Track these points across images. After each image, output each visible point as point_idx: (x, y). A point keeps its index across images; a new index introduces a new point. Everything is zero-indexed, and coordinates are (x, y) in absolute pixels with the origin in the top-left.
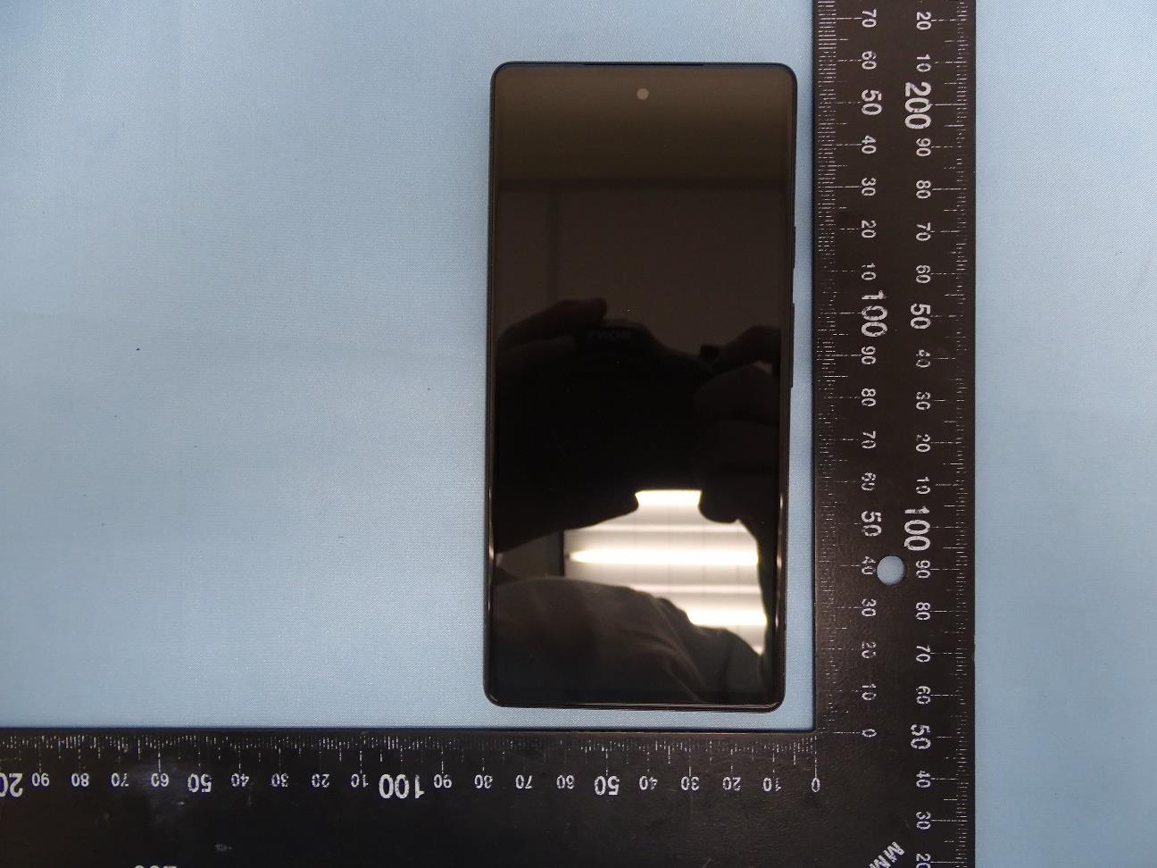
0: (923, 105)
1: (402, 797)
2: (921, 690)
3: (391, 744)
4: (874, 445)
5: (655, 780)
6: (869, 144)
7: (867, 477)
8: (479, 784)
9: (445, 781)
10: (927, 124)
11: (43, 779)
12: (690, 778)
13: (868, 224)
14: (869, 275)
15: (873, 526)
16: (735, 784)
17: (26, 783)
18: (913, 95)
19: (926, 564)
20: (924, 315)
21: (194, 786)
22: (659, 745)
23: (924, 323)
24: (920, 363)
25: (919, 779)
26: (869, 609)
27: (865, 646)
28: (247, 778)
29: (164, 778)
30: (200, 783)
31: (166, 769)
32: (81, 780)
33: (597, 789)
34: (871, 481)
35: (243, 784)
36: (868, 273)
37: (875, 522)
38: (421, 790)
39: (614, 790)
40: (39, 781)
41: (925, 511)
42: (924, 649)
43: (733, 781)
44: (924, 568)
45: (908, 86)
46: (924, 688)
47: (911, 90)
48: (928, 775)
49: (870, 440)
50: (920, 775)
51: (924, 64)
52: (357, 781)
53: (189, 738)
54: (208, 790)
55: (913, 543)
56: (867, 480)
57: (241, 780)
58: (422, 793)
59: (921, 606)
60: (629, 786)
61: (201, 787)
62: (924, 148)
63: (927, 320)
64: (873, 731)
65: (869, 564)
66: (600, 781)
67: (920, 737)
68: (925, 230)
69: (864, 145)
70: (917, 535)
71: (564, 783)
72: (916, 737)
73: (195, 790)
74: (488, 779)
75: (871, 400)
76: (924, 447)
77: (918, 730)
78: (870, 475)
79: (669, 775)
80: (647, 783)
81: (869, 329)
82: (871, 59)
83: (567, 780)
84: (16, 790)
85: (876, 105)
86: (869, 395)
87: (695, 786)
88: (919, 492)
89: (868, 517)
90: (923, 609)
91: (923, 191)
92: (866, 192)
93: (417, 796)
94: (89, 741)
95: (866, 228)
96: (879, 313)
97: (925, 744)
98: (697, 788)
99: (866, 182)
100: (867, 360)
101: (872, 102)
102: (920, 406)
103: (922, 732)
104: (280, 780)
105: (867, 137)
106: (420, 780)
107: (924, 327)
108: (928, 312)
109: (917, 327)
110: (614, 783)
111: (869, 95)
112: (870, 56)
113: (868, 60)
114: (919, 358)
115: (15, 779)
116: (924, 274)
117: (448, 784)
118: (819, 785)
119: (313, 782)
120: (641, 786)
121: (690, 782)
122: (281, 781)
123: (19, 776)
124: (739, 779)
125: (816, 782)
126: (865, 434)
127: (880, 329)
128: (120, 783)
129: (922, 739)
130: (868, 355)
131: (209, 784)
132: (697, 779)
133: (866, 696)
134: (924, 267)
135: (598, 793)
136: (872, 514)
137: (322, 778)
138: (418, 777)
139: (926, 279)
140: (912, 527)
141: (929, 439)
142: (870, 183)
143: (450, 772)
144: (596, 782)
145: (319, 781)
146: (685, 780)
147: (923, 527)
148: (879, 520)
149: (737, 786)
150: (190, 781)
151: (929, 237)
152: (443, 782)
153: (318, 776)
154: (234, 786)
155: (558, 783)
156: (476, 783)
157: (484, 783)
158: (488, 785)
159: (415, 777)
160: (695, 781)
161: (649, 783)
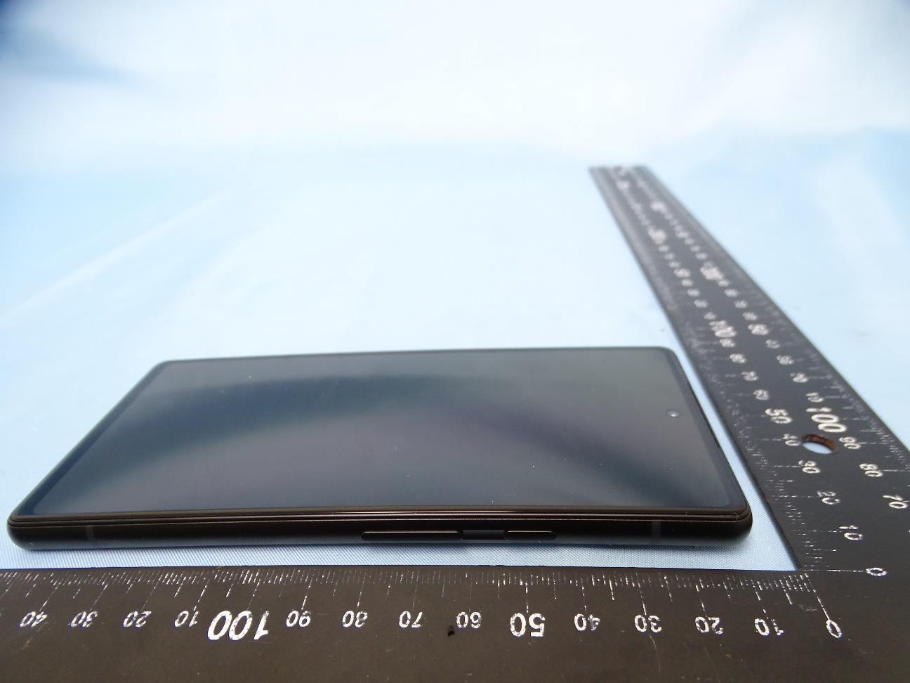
1: (238, 638)
4: (755, 378)
5: (597, 619)
8: (348, 621)
9: (302, 619)
12: (647, 617)
16: (714, 625)
22: (596, 581)
33: (513, 628)
34: (763, 395)
37: (781, 416)
38: (265, 628)
39: (538, 630)
43: (710, 623)
49: (750, 377)
52: (184, 619)
56: (759, 394)
58: (266, 632)
60: (559, 626)
64: (880, 570)
66: (518, 620)
71: (466, 620)
74: (362, 616)
79: (616, 614)
80: (585, 622)
83: (472, 617)
87: (656, 628)
89: (773, 413)
93: (257, 637)
98: (659, 629)
106: (268, 619)
110: (537, 621)
117: (305, 621)
118: (838, 629)
120: (577, 626)
121: (648, 622)
122: (85, 619)
124: (717, 620)
125: (833, 627)
132: (657, 618)
135: (515, 633)
137: (140, 617)
138: (267, 614)
143: (312, 608)
144: (512, 620)
146: (640, 620)
149: (717, 628)
152: (299, 619)
153: (136, 614)
154: (22, 625)
155: (458, 622)
156: (344, 620)
157: (355, 619)
158: (360, 623)
159: (263, 613)
160: (654, 620)
161: (588, 623)
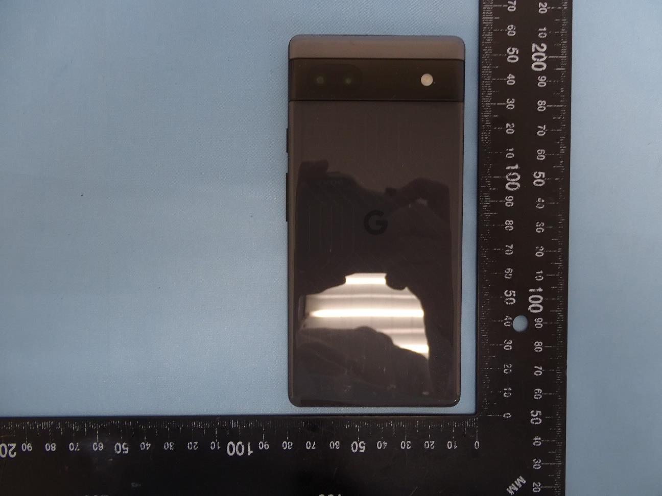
0: (542, 57)
1: (240, 454)
2: (537, 391)
3: (234, 425)
4: (512, 253)
5: (386, 444)
6: (511, 79)
7: (508, 271)
8: (285, 446)
9: (265, 445)
10: (544, 68)
11: (28, 447)
12: (406, 442)
13: (510, 126)
14: (510, 155)
15: (511, 299)
16: (431, 445)
17: (18, 449)
18: (536, 51)
19: (540, 320)
20: (541, 178)
21: (118, 450)
22: (388, 424)
23: (541, 183)
24: (539, 206)
25: (534, 441)
26: (508, 346)
27: (506, 367)
28: (150, 445)
29: (101, 445)
30: (122, 448)
31: (101, 440)
32: (51, 448)
33: (352, 449)
34: (510, 273)
35: (147, 449)
36: (510, 154)
37: (512, 296)
39: (363, 449)
40: (26, 448)
41: (540, 290)
42: (538, 368)
43: (430, 444)
44: (539, 323)
45: (534, 46)
46: (538, 390)
47: (536, 49)
48: (540, 439)
49: (510, 250)
50: (536, 439)
51: (543, 33)
52: (214, 445)
53: (115, 422)
54: (127, 452)
55: (533, 308)
56: (508, 272)
57: (146, 446)
58: (252, 452)
59: (537, 344)
60: (371, 447)
61: (122, 450)
62: (542, 82)
63: (542, 181)
64: (509, 414)
65: (508, 320)
66: (355, 444)
67: (536, 417)
68: (542, 130)
69: (508, 79)
70: (536, 304)
71: (334, 445)
72: (534, 418)
73: (119, 452)
74: (290, 444)
75: (511, 227)
76: (540, 253)
77: (534, 413)
78: (509, 269)
79: (394, 441)
80: (381, 445)
81: (510, 186)
82: (512, 30)
83: (336, 444)
84: (12, 453)
85: (515, 57)
86: (509, 224)
87: (409, 447)
88: (537, 279)
89: (508, 293)
90: (538, 346)
91: (542, 107)
92: (509, 107)
93: (249, 454)
94: (55, 425)
95: (509, 128)
96: (515, 177)
97: (538, 421)
98: (410, 447)
99: (509, 101)
100: (508, 204)
101: (513, 55)
102: (539, 230)
103: (537, 415)
104: (169, 445)
105: (510, 75)
106: (250, 445)
107: (541, 185)
108: (544, 176)
109: (537, 185)
110: (362, 445)
111: (511, 51)
112: (512, 28)
113: (511, 30)
114: (538, 203)
115: (11, 447)
116: (541, 155)
117: (267, 447)
118: (478, 445)
119: (188, 446)
120: (378, 447)
121: (406, 444)
122: (169, 447)
123: (14, 445)
124: (433, 442)
125: (477, 444)
126: (507, 246)
127: (516, 186)
128: (74, 449)
129: (537, 419)
130: (509, 201)
131: (127, 449)
132: (410, 442)
133: (506, 395)
134: (542, 151)
135: (354, 451)
136: (510, 292)
137: (193, 444)
139: (542, 158)
140: (533, 299)
141: (543, 249)
142: (511, 102)
143: (268, 440)
144: (352, 445)
145: (192, 446)
146: (403, 444)
147: (539, 299)
148: (514, 295)
149: (432, 446)
150: (116, 447)
151: (545, 133)
152: (264, 446)
153: (191, 443)
154: (142, 449)
155: (330, 446)
156: (283, 446)
157: (288, 446)
158: (290, 447)
159: (248, 443)
160: (408, 443)
161: (383, 445)
